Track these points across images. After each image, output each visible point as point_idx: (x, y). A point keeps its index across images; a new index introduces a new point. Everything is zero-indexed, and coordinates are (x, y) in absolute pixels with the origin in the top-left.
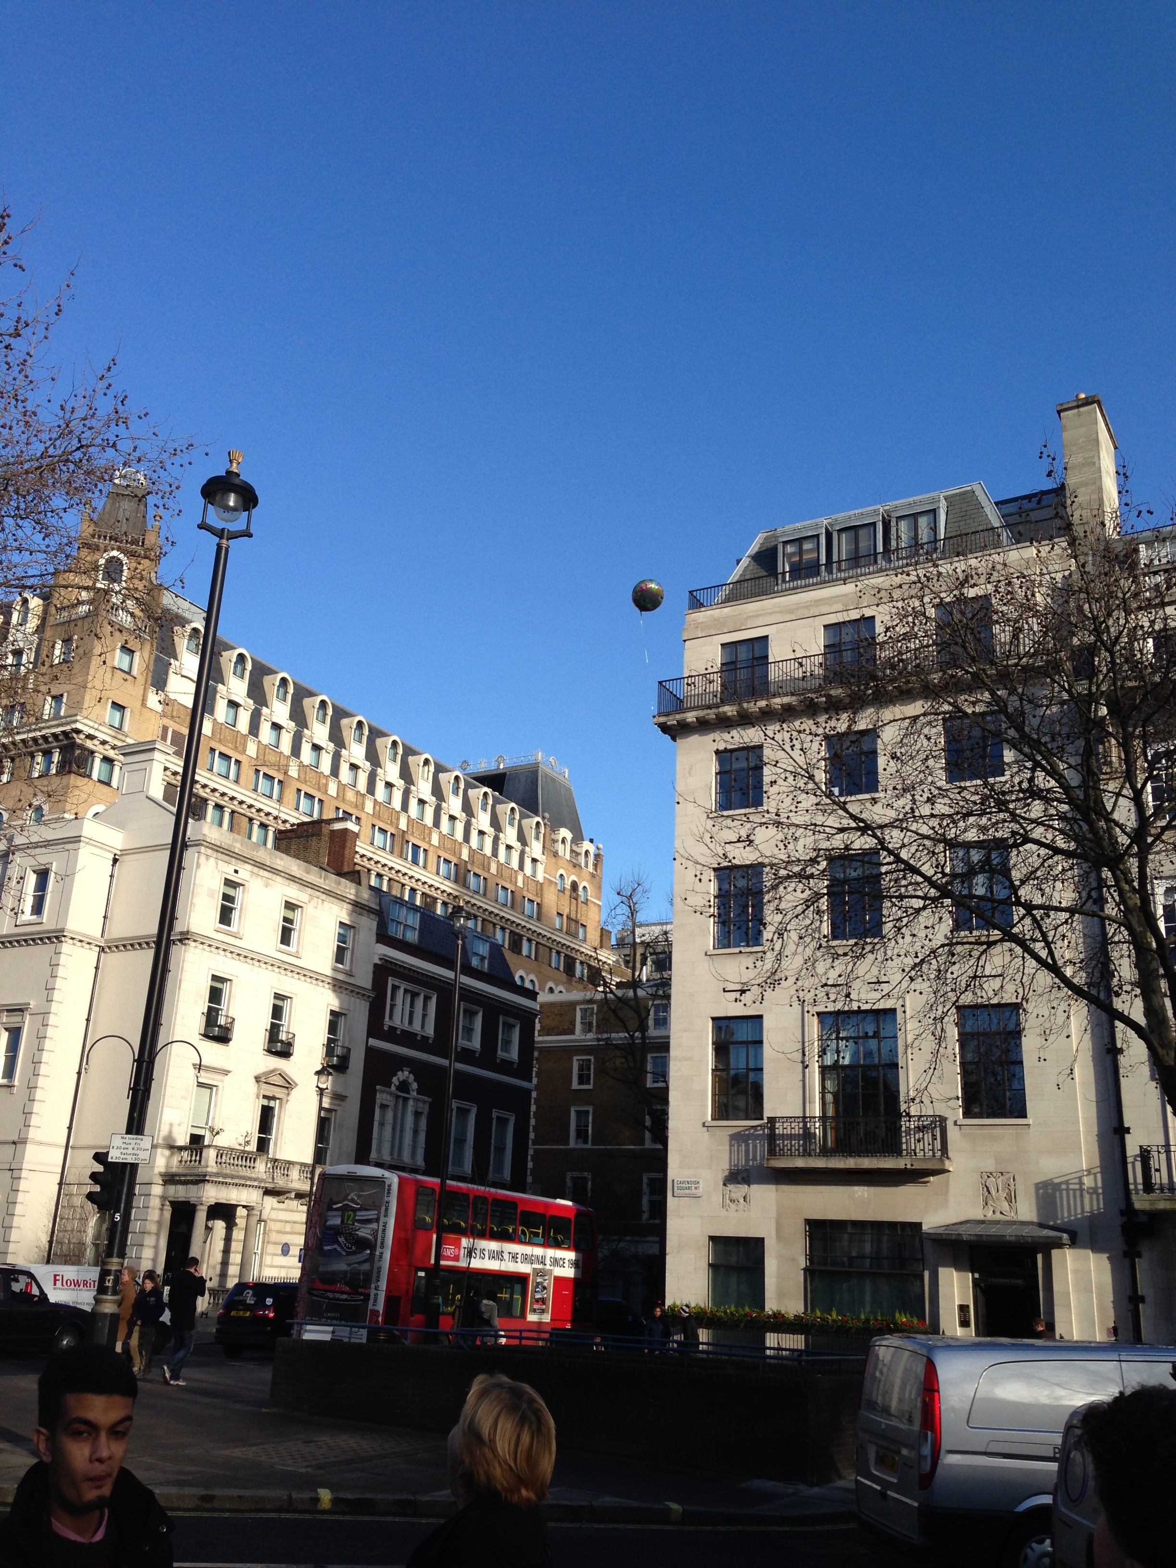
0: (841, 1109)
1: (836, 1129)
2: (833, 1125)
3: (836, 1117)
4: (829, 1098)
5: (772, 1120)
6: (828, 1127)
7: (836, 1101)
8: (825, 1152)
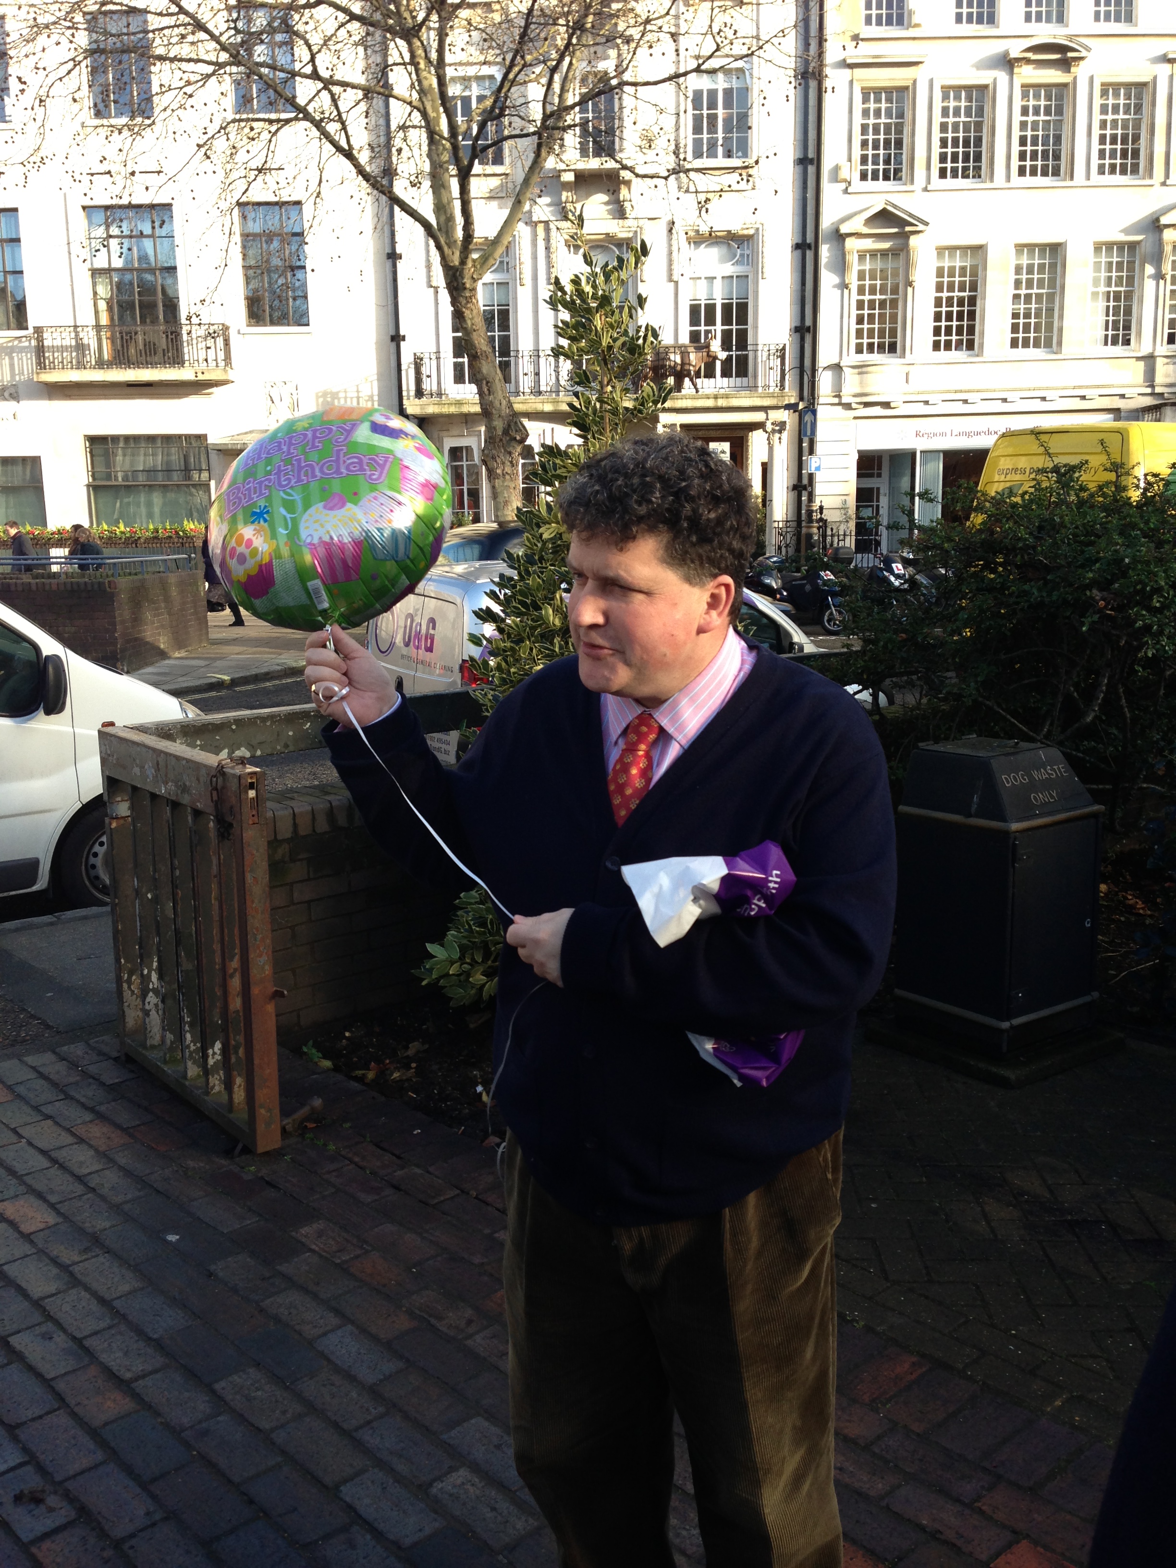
0: (116, 317)
1: (112, 339)
2: (109, 334)
3: (111, 326)
4: (102, 305)
5: (38, 330)
6: (104, 337)
7: (110, 309)
8: (101, 364)
